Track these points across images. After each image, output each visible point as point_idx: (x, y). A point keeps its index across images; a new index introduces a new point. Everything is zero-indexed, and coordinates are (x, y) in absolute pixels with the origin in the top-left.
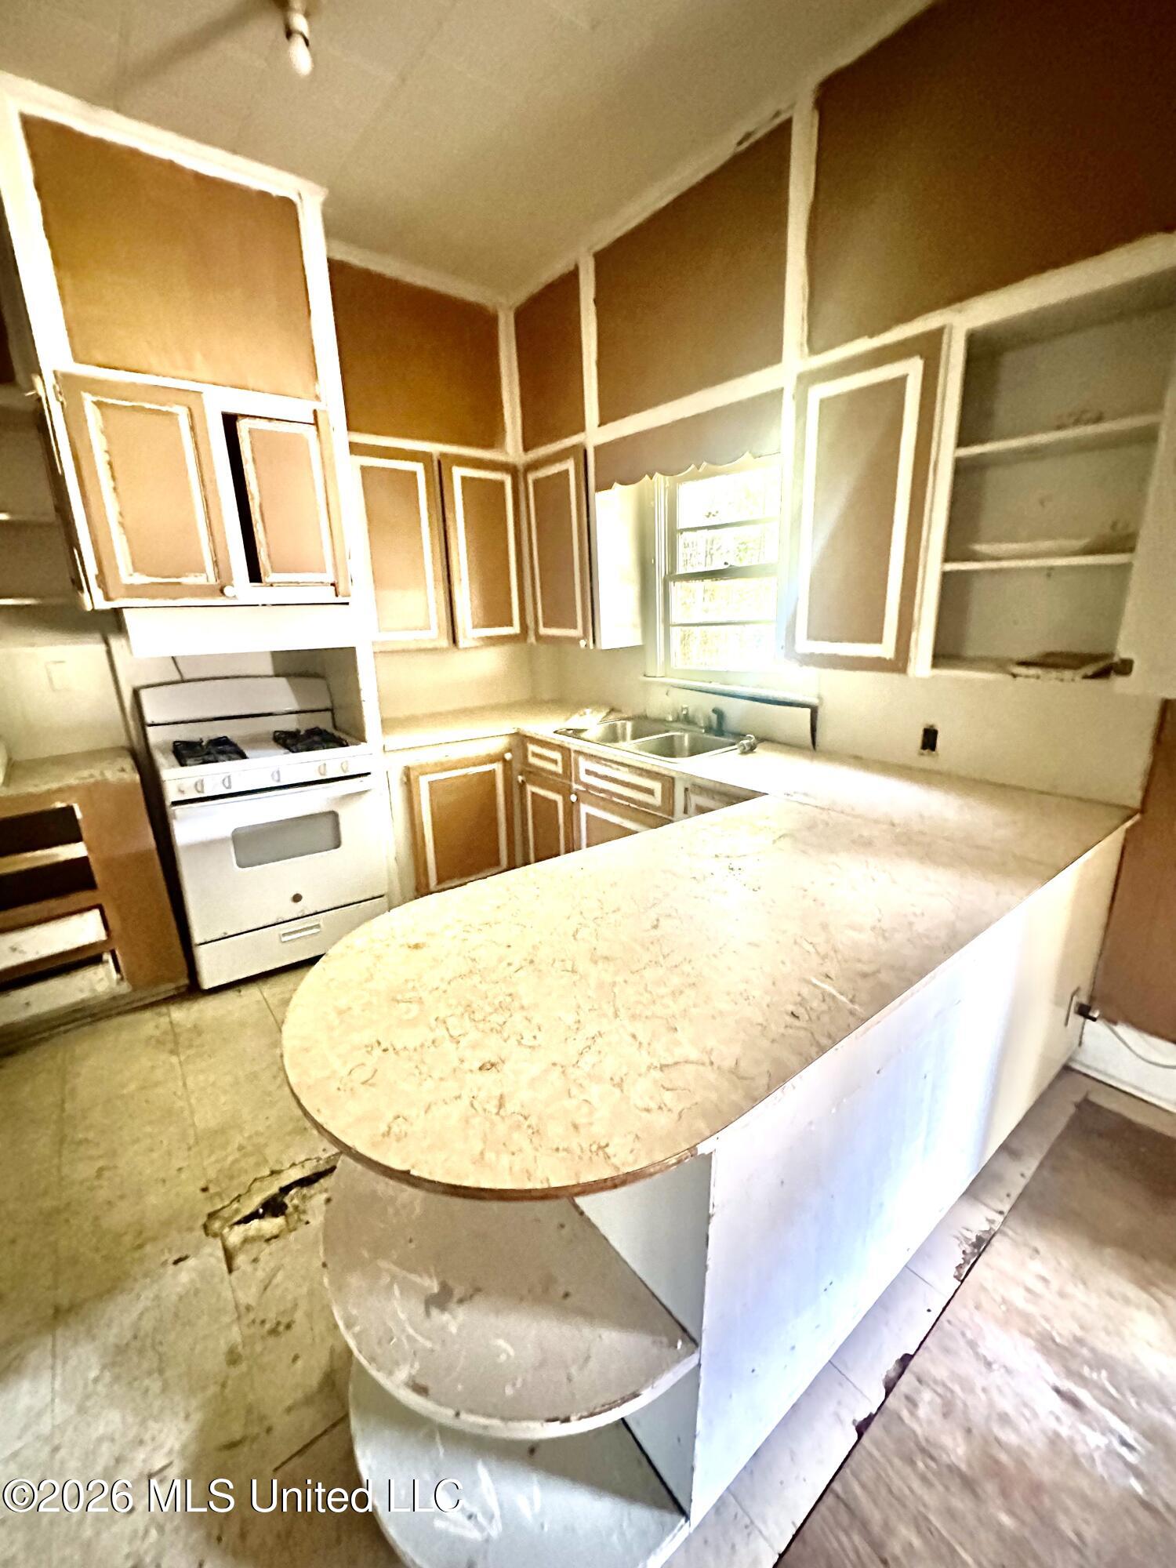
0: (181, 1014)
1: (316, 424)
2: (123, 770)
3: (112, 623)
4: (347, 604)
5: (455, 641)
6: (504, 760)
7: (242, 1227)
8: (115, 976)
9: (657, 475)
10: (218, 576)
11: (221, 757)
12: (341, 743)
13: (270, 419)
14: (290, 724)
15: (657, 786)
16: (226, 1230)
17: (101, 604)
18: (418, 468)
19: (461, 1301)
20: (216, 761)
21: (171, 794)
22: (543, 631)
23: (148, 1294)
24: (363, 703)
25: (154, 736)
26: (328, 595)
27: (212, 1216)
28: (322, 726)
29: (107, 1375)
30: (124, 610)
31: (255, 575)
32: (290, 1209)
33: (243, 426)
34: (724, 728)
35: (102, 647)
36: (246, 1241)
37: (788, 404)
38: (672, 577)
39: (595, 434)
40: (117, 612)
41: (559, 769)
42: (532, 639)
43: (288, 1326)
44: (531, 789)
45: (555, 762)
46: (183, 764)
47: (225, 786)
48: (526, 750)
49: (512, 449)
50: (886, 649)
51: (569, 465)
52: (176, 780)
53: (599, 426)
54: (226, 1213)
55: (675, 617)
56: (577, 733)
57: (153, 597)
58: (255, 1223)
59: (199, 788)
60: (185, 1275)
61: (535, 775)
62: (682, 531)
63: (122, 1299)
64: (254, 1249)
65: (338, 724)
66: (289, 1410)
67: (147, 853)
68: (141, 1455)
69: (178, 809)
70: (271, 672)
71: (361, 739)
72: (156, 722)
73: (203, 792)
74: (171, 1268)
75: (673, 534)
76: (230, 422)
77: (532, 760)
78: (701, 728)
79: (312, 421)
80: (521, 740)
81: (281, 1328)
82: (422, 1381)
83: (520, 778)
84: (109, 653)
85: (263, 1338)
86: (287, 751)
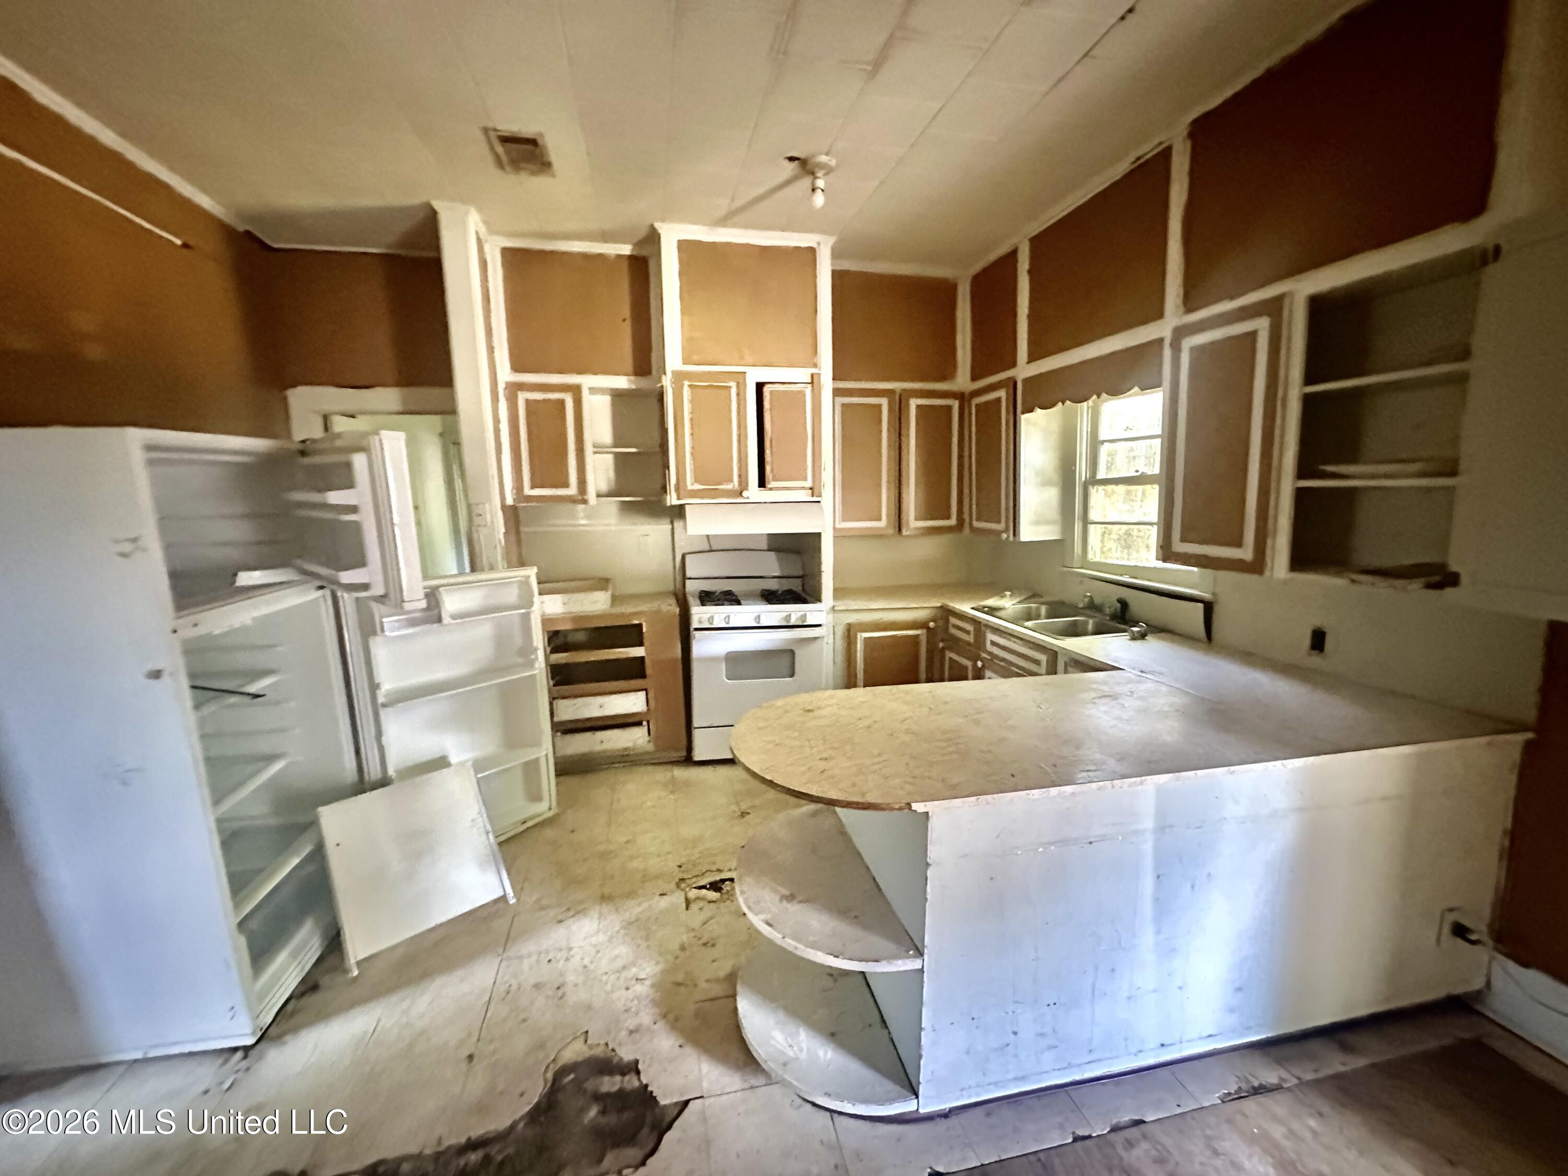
0: (681, 773)
1: (812, 383)
2: (670, 605)
3: (679, 512)
4: (819, 502)
5: (900, 530)
6: (928, 628)
7: (696, 891)
8: (647, 738)
9: (1068, 403)
10: (740, 483)
11: (725, 602)
12: (805, 601)
13: (784, 383)
14: (773, 585)
15: (1043, 658)
16: (687, 889)
17: (675, 502)
18: (884, 402)
19: (800, 902)
20: (722, 605)
21: (695, 624)
22: (976, 524)
23: (645, 905)
24: (822, 573)
25: (691, 586)
26: (805, 496)
27: (682, 880)
28: (794, 589)
29: (622, 932)
30: (687, 505)
31: (762, 483)
32: (724, 891)
33: (767, 390)
34: (1127, 618)
35: (670, 527)
36: (698, 898)
37: (1167, 352)
38: (1093, 481)
39: (1024, 370)
40: (681, 508)
41: (970, 638)
42: (967, 530)
43: (713, 945)
44: (950, 655)
45: (968, 632)
46: (703, 605)
47: (725, 622)
48: (947, 621)
49: (962, 380)
50: (1246, 553)
51: (1002, 394)
52: (700, 614)
53: (1028, 363)
54: (688, 882)
55: (1093, 515)
56: (992, 611)
57: (702, 498)
58: (704, 891)
59: (711, 621)
60: (664, 903)
61: (955, 644)
62: (1103, 442)
63: (632, 902)
64: (701, 904)
65: (806, 588)
66: (707, 981)
67: (676, 660)
68: (634, 970)
69: (697, 634)
70: (765, 547)
71: (818, 599)
72: (692, 577)
73: (712, 624)
74: (657, 898)
75: (1095, 444)
76: (760, 386)
77: (953, 631)
78: (1107, 615)
79: (810, 381)
80: (946, 613)
81: (709, 945)
82: (771, 922)
83: (941, 645)
84: (673, 529)
85: (698, 945)
86: (767, 603)
